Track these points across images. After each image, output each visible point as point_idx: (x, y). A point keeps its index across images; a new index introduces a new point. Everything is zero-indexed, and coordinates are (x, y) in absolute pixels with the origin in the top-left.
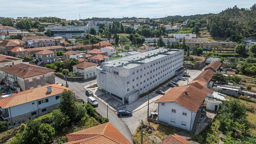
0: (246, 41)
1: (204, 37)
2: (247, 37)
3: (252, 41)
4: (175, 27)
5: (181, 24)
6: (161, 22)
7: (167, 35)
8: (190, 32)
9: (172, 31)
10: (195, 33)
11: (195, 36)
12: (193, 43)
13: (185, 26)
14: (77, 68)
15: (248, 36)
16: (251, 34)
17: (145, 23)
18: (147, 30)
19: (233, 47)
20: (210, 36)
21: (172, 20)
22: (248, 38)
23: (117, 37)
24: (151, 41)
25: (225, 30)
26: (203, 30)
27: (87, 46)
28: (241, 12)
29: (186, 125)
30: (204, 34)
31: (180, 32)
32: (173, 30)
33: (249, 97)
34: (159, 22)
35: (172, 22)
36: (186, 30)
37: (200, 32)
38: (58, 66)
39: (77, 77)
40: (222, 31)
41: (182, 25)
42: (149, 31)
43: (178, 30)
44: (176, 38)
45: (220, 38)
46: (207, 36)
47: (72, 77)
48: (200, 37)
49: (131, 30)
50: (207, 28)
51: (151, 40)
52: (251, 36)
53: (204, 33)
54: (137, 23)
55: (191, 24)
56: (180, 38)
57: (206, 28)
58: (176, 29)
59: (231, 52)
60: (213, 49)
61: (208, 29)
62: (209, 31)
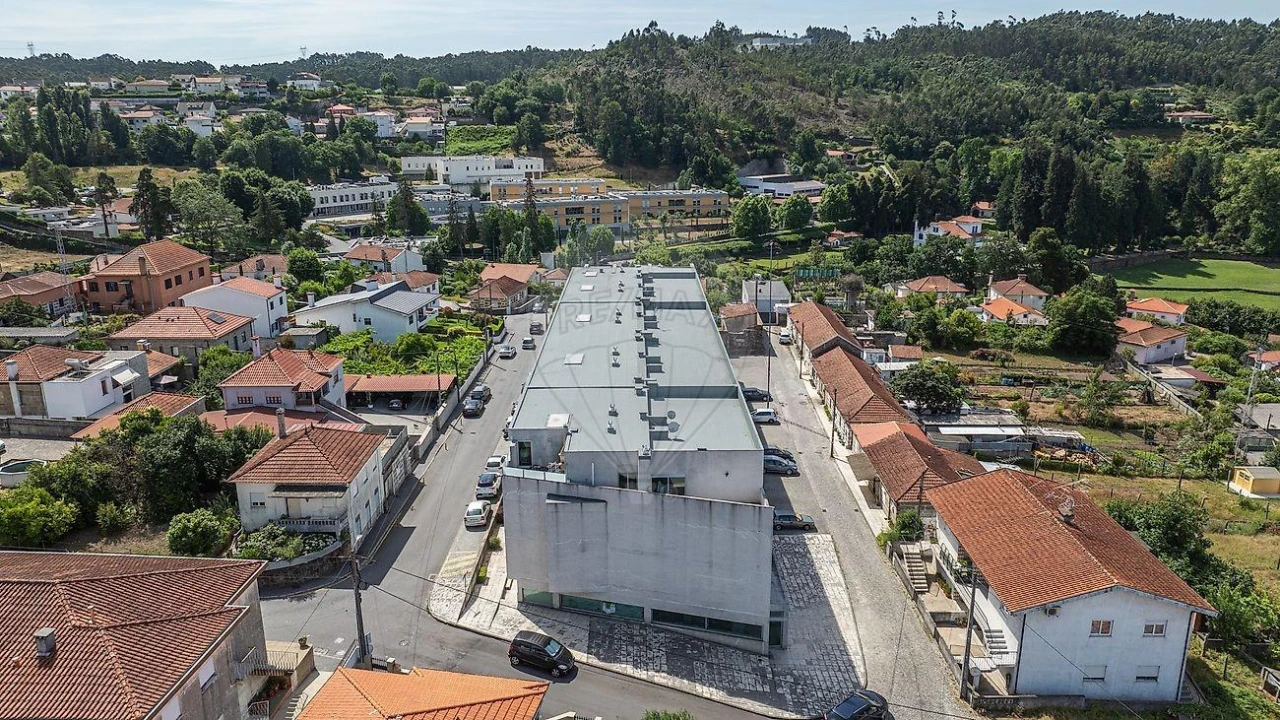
0: (743, 181)
1: (572, 171)
2: (742, 165)
3: (765, 180)
4: (420, 122)
5: (446, 107)
6: (334, 92)
7: (394, 164)
8: (504, 147)
9: (407, 141)
10: (528, 149)
11: (537, 164)
12: (556, 205)
13: (466, 114)
14: (280, 488)
15: (743, 161)
16: (751, 149)
17: (242, 100)
18: (285, 145)
19: (712, 209)
20: (600, 162)
21: (386, 81)
22: (746, 169)
23: (162, 198)
24: (331, 204)
25: (663, 134)
26: (561, 136)
27: (42, 285)
28: (681, 53)
29: (1155, 678)
30: (568, 155)
31: (453, 147)
32: (416, 137)
33: (1062, 453)
34: (323, 96)
35: (390, 93)
36: (478, 136)
37: (548, 145)
38: (72, 496)
39: (317, 548)
40: (647, 137)
41: (451, 112)
42: (296, 145)
43: (440, 138)
44: (452, 179)
45: (645, 174)
46: (584, 162)
47: (286, 564)
48: (560, 170)
49: (181, 145)
50: (577, 124)
51: (330, 200)
52: (754, 156)
53: (568, 149)
54: (189, 98)
55: (495, 106)
56: (471, 181)
57: (570, 124)
58: (429, 129)
59: (714, 233)
60: (641, 224)
61: (583, 130)
62: (590, 141)
